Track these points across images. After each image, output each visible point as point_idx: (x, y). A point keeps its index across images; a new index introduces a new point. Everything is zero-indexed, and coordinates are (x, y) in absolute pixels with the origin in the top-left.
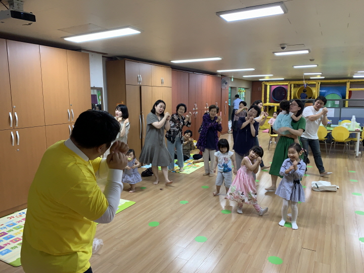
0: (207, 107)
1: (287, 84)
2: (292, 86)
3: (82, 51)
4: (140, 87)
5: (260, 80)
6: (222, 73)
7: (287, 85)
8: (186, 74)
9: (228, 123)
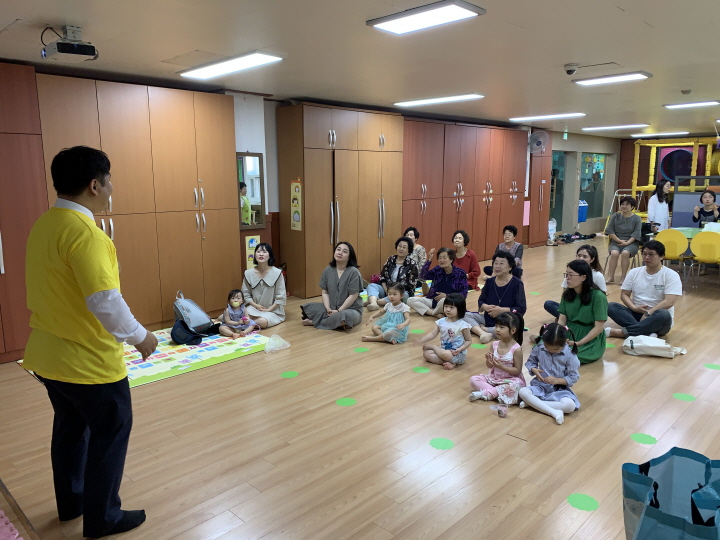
0: (487, 189)
1: (692, 144)
2: (709, 149)
3: (227, 93)
4: (334, 153)
5: (634, 136)
6: (533, 122)
7: (692, 146)
8: (439, 127)
9: (548, 224)
